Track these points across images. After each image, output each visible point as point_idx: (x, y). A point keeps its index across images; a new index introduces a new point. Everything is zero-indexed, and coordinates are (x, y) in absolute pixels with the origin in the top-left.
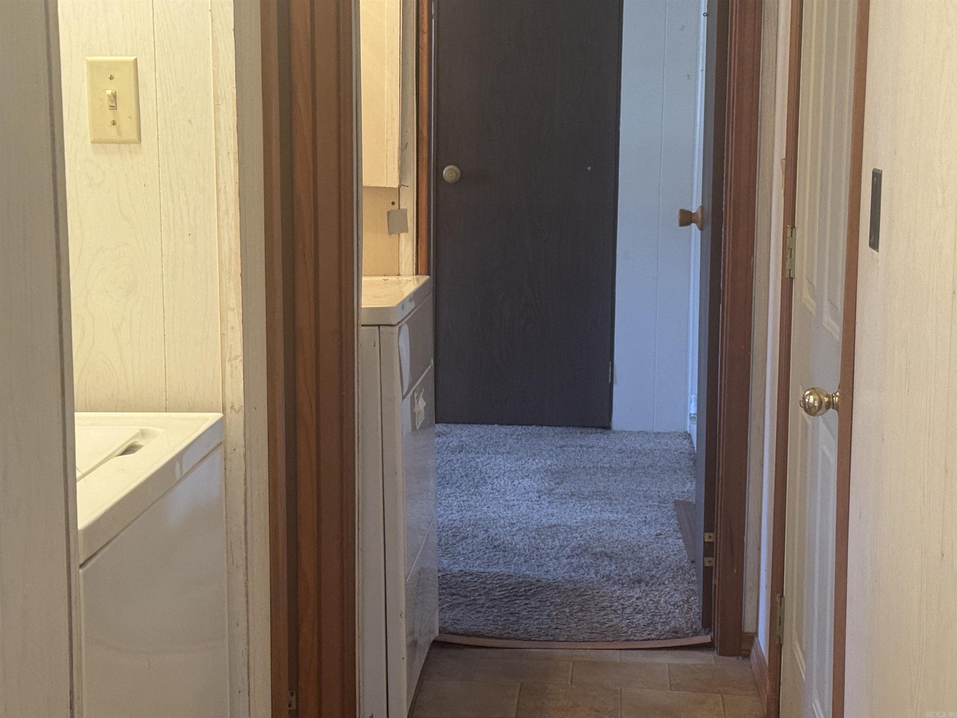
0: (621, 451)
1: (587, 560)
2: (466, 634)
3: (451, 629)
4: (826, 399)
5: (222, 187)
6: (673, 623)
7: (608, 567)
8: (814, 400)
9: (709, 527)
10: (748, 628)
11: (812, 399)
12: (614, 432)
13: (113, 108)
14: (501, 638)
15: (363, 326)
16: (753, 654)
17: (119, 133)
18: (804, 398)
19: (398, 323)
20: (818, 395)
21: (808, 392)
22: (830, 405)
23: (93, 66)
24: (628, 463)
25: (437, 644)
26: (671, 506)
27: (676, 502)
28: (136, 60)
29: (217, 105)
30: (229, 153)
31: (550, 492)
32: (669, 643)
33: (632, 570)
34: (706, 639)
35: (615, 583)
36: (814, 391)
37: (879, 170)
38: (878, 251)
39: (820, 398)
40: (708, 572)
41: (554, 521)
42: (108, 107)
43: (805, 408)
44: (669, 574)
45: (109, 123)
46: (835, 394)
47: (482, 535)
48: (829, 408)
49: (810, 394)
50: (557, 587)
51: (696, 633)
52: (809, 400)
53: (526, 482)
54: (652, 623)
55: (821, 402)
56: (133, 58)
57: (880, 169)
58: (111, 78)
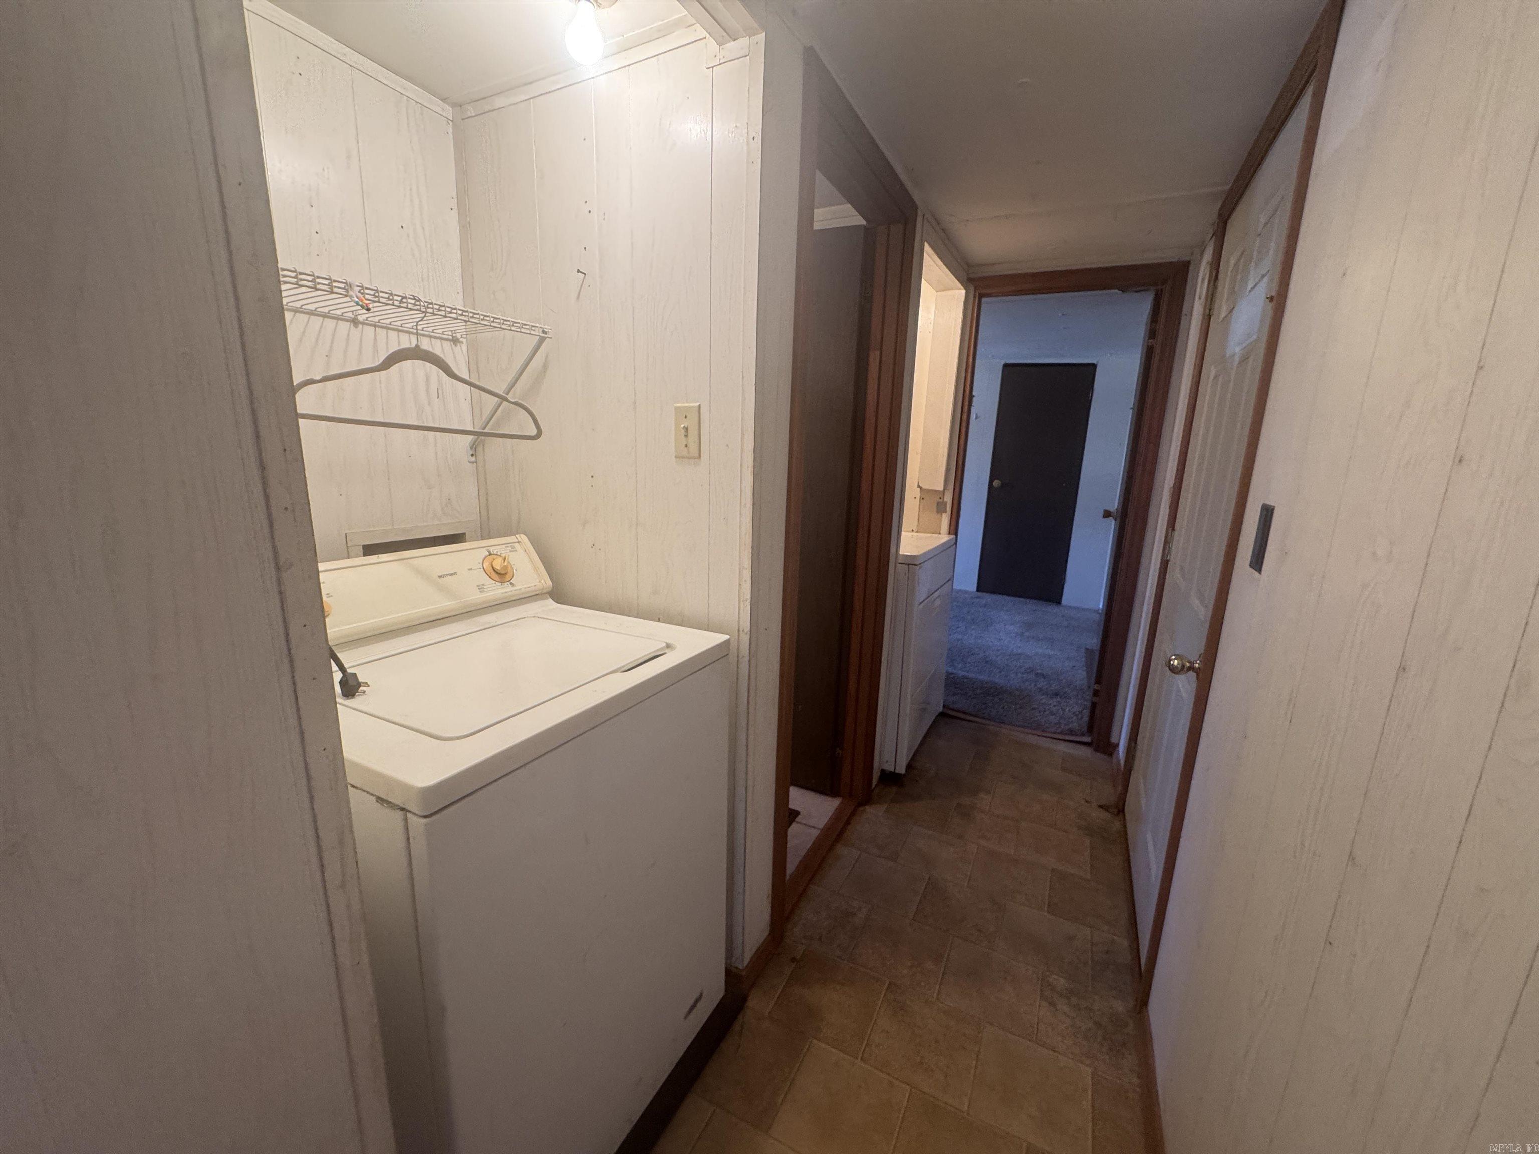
0: (1063, 616)
1: (1032, 676)
2: (958, 711)
3: (951, 706)
4: (1188, 664)
5: (744, 489)
6: (1070, 726)
7: (1042, 683)
8: (1178, 664)
9: (1098, 681)
10: (1113, 740)
11: (1176, 662)
12: (1062, 606)
13: (686, 436)
14: (976, 716)
15: (899, 564)
16: (1114, 756)
17: (689, 453)
18: (1170, 660)
19: (920, 564)
20: (1182, 660)
21: (1173, 657)
22: (1191, 668)
23: (677, 409)
24: (1065, 623)
25: (942, 715)
26: (1083, 650)
27: (1087, 649)
28: (700, 405)
29: (743, 434)
30: (748, 467)
31: (1022, 634)
32: (1067, 738)
33: (1054, 687)
34: (1087, 739)
35: (1043, 694)
36: (1178, 657)
37: (1271, 506)
38: (1260, 574)
39: (1183, 662)
40: (1094, 705)
41: (1020, 651)
42: (683, 436)
43: (1170, 669)
44: (1074, 693)
45: (684, 446)
46: (1196, 662)
47: (982, 654)
48: (1190, 670)
49: (1175, 659)
50: (1010, 693)
51: (1083, 735)
52: (1174, 662)
53: (1012, 628)
54: (1059, 723)
55: (1183, 666)
56: (698, 404)
57: (1273, 505)
58: (686, 417)
